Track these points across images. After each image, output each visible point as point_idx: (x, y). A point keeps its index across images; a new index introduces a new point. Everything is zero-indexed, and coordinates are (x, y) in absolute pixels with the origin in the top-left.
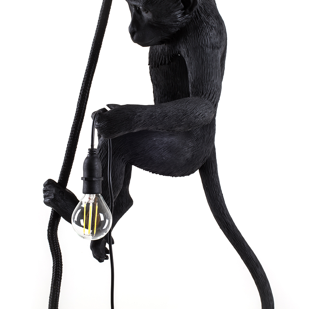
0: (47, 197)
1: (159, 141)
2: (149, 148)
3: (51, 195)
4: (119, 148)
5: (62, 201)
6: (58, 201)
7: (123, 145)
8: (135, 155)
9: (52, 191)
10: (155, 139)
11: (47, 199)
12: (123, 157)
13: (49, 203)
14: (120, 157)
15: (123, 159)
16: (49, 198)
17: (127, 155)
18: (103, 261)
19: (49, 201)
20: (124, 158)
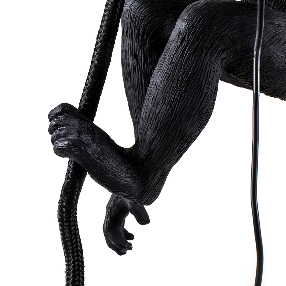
0: (63, 137)
1: (283, 28)
2: (269, 39)
3: (71, 134)
4: (222, 35)
5: (95, 144)
6: (86, 144)
7: (228, 30)
8: (245, 52)
9: (73, 125)
10: (277, 24)
11: (64, 140)
12: (224, 55)
13: (69, 148)
14: (220, 54)
15: (223, 59)
16: (68, 140)
17: (232, 51)
18: (125, 253)
19: (68, 144)
20: (225, 57)
